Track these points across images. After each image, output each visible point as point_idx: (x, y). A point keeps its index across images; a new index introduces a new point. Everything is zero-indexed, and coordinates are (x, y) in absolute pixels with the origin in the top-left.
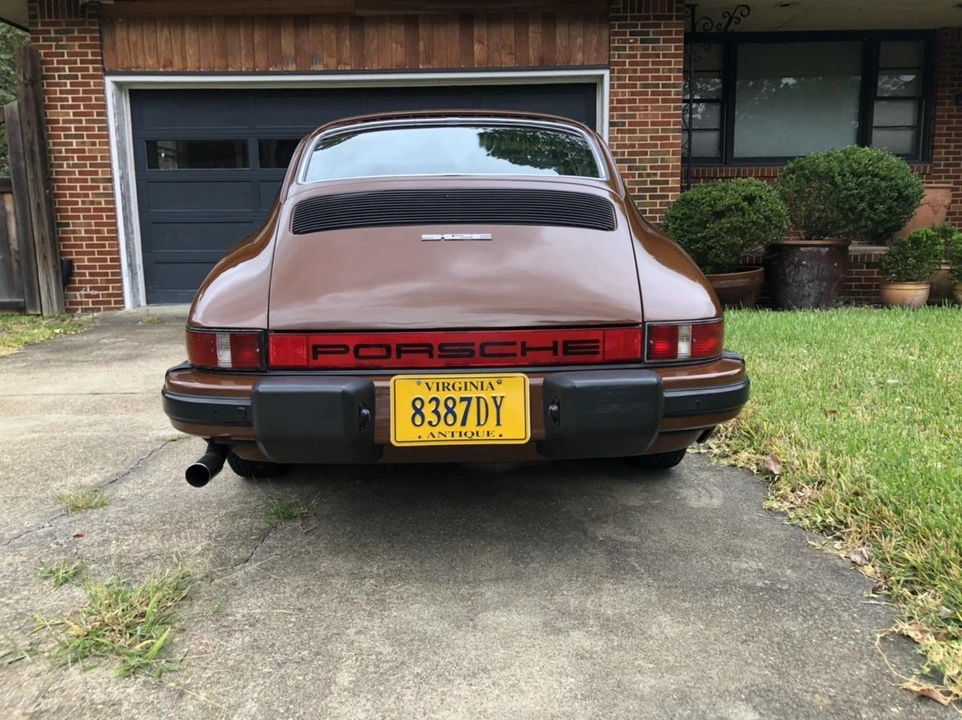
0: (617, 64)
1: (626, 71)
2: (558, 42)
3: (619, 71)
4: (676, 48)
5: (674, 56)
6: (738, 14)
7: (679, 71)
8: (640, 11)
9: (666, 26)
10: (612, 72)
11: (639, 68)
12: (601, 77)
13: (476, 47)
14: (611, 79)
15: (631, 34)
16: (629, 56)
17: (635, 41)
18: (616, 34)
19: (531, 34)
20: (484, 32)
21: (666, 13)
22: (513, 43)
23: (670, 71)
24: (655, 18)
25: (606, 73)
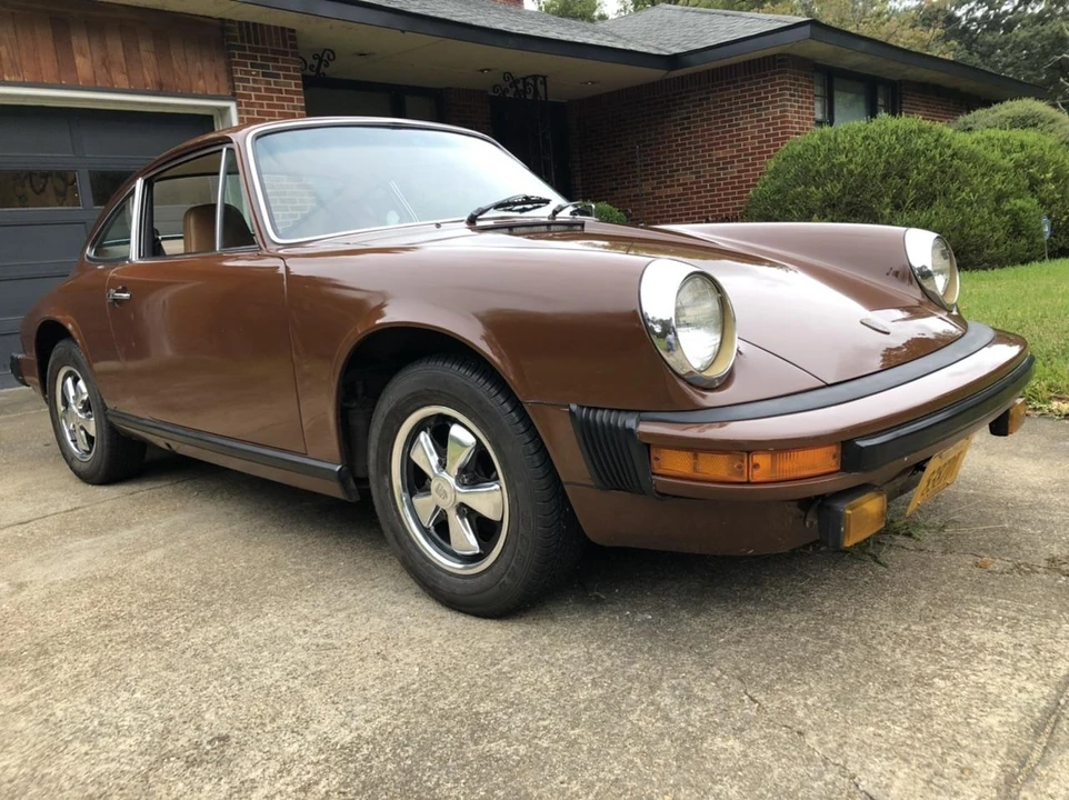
0: (243, 96)
1: (252, 105)
2: (176, 66)
3: (247, 105)
4: (296, 85)
5: (296, 93)
6: (325, 58)
7: (302, 108)
8: (257, 43)
9: (284, 61)
10: (239, 104)
11: (265, 102)
12: (227, 108)
13: (79, 60)
14: (239, 112)
15: (253, 66)
16: (254, 89)
17: (257, 74)
18: (237, 64)
19: (143, 53)
20: (85, 43)
21: (282, 49)
22: (123, 60)
23: (295, 108)
24: (274, 52)
25: (232, 106)
